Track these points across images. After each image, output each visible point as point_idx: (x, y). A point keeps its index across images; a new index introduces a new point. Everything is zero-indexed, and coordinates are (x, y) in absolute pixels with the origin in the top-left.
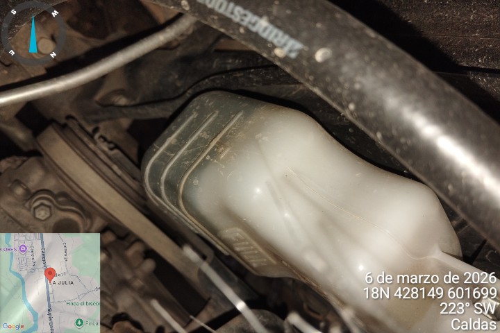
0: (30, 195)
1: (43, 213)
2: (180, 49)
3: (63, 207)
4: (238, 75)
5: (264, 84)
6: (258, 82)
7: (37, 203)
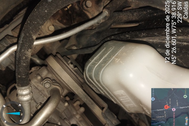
0: (43, 79)
1: (47, 86)
3: (54, 84)
7: (46, 82)
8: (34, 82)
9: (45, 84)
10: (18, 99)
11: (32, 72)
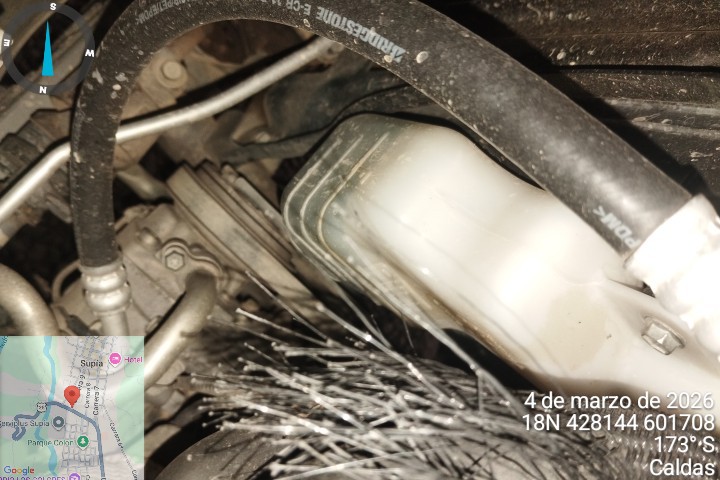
0: (160, 245)
1: (175, 262)
2: (332, 70)
3: (197, 257)
4: (391, 95)
5: (421, 104)
6: (413, 102)
7: (170, 251)
8: (134, 254)
9: (169, 259)
10: (88, 304)
11: (125, 226)
